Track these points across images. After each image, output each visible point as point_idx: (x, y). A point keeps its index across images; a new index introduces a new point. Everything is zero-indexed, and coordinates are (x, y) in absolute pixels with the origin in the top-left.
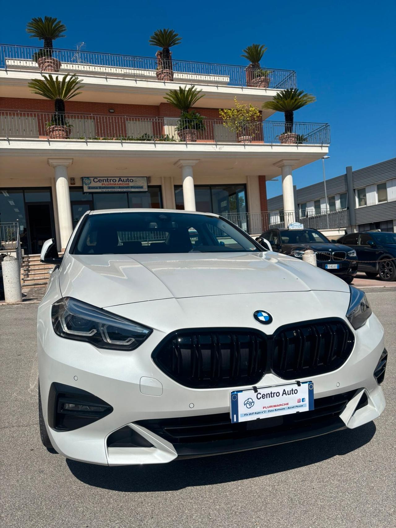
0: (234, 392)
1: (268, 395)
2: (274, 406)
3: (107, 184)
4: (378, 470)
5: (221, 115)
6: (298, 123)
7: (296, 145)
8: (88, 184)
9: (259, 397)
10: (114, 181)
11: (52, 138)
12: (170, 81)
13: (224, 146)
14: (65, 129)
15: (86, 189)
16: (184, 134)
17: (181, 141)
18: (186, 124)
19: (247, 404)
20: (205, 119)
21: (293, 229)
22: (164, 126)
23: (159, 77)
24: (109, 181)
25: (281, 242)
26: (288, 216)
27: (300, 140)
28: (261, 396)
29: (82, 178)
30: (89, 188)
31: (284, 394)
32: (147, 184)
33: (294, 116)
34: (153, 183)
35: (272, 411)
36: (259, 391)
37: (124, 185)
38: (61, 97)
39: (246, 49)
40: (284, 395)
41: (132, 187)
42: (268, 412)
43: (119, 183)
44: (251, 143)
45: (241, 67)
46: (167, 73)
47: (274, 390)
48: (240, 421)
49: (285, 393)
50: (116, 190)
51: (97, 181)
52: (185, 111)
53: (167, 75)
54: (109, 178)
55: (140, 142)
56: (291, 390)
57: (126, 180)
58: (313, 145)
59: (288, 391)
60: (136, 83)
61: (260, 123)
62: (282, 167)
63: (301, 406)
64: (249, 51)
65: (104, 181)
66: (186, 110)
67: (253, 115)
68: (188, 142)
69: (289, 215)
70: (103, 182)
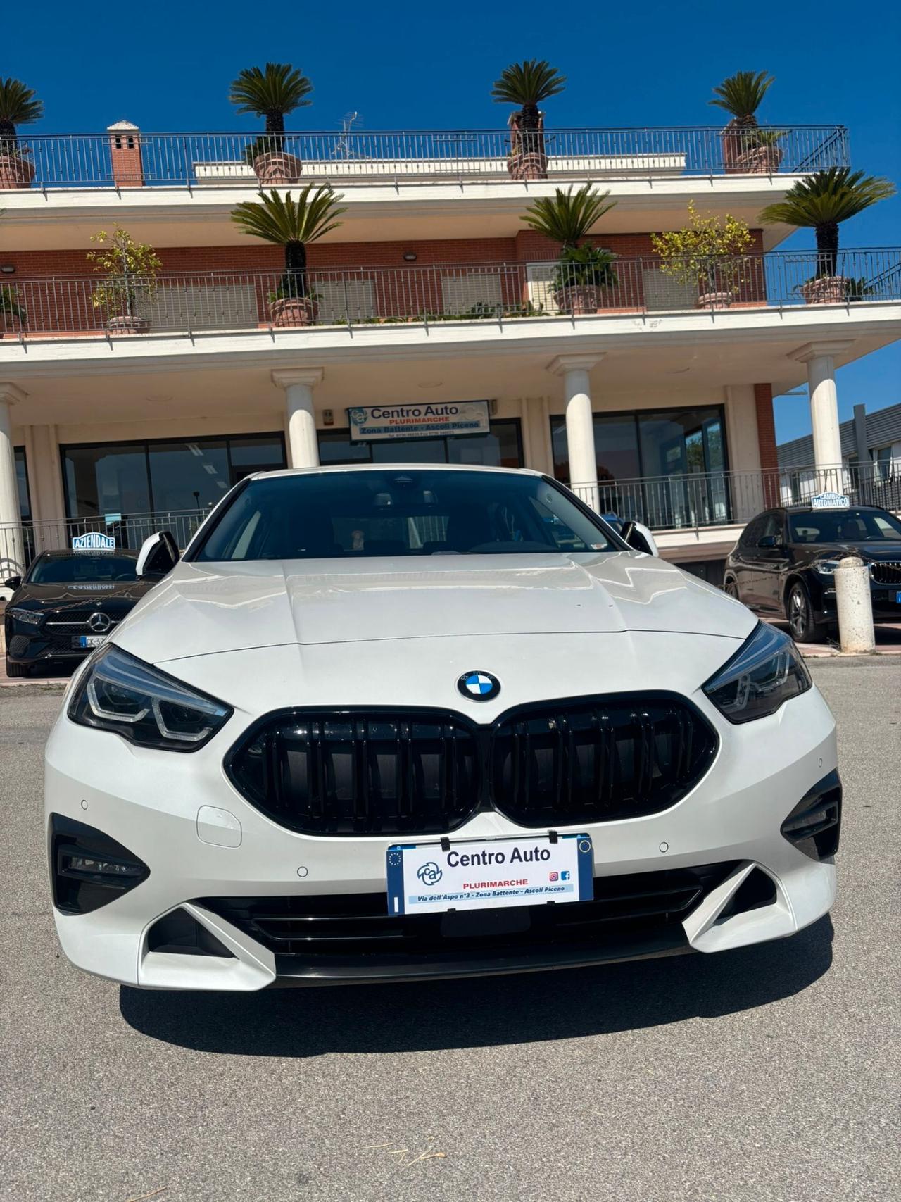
0: (395, 846)
1: (476, 858)
2: (491, 883)
3: (401, 421)
4: (777, 1058)
5: (656, 247)
6: (849, 251)
7: (846, 304)
8: (360, 423)
9: (453, 862)
10: (416, 413)
11: (279, 326)
12: (539, 178)
13: (662, 319)
14: (306, 304)
15: (356, 435)
16: (567, 297)
17: (561, 313)
18: (571, 274)
19: (425, 876)
20: (617, 259)
21: (823, 507)
22: (527, 282)
23: (514, 174)
24: (405, 413)
25: (791, 540)
26: (823, 479)
27: (855, 292)
28: (458, 859)
29: (348, 409)
30: (363, 431)
31: (516, 858)
32: (489, 415)
33: (839, 234)
34: (502, 414)
35: (485, 894)
36: (453, 848)
37: (439, 422)
38: (299, 237)
39: (723, 85)
40: (517, 861)
41: (455, 425)
42: (477, 896)
43: (426, 417)
44: (729, 307)
45: (709, 129)
46: (532, 160)
47: (491, 848)
48: (407, 912)
49: (519, 857)
50: (419, 432)
51: (380, 416)
52: (571, 245)
53: (532, 166)
54: (405, 408)
55: (468, 321)
56: (533, 850)
57: (442, 409)
58: (890, 301)
59: (525, 853)
60: (463, 192)
61: (751, 259)
62: (809, 360)
63: (559, 889)
64: (727, 89)
65: (395, 414)
66: (572, 243)
67: (734, 241)
68: (576, 316)
69: (826, 475)
70: (393, 416)
